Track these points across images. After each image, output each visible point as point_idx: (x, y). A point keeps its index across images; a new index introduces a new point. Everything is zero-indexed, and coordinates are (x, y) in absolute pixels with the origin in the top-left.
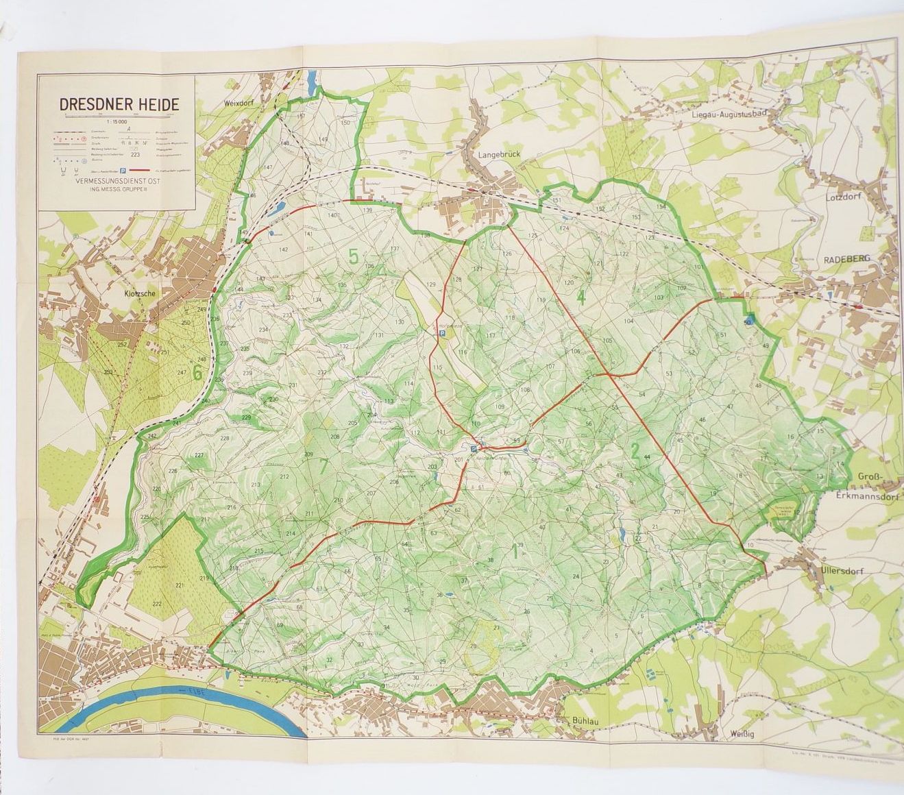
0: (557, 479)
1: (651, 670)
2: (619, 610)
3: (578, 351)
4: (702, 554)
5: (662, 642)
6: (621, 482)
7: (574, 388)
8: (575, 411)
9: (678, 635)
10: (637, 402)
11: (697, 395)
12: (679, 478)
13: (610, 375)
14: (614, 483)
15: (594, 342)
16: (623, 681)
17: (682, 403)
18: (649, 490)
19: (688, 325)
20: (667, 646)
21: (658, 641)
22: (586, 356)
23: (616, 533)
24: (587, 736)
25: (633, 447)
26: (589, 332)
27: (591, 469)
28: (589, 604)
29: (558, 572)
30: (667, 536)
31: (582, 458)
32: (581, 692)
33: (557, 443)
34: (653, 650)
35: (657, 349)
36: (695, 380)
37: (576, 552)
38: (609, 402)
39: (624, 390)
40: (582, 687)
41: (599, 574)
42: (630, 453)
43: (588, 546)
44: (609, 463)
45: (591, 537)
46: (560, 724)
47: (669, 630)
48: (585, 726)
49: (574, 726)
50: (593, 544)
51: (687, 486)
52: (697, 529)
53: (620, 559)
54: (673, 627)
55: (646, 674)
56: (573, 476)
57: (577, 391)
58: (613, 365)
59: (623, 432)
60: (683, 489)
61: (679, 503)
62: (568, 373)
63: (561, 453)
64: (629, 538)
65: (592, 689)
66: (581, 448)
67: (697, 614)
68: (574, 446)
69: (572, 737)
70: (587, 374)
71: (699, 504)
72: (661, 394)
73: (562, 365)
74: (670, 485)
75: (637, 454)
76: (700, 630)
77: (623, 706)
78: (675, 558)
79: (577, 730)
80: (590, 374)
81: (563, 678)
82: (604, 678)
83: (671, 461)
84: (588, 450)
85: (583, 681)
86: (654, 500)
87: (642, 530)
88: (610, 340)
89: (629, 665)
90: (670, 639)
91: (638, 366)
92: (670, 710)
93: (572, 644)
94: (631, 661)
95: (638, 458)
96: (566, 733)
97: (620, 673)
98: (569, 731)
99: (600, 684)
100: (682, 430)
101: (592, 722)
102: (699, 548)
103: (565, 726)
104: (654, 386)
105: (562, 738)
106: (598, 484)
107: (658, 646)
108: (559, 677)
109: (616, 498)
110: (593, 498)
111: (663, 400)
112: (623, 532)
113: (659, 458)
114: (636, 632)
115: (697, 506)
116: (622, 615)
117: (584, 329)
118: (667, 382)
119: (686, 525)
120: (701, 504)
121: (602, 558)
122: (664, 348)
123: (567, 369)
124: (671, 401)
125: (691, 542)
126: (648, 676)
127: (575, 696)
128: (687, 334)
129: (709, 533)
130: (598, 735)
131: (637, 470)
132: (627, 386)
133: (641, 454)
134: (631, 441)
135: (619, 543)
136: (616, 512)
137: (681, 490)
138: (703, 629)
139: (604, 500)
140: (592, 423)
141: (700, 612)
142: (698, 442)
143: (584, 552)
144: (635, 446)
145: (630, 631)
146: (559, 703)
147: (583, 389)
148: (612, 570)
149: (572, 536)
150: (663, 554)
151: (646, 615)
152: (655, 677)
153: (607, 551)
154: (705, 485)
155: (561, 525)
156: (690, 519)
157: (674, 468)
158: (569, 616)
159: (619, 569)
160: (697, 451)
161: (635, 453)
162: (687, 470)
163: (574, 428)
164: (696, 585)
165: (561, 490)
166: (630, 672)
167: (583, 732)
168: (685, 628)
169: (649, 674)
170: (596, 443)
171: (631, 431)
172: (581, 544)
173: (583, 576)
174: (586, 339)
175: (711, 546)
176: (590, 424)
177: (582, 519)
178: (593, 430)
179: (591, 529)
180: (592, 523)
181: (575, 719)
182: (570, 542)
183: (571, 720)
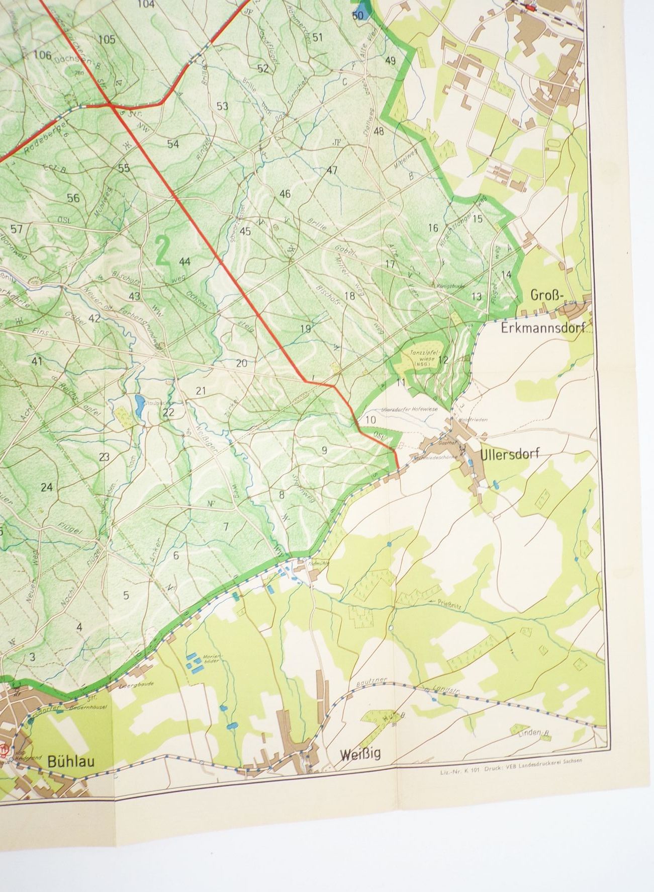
0: (10, 301)
1: (194, 655)
2: (130, 546)
3: (48, 56)
4: (286, 438)
5: (214, 602)
6: (139, 309)
7: (40, 127)
8: (43, 172)
9: (244, 587)
10: (163, 157)
11: (273, 149)
12: (244, 301)
13: (114, 107)
14: (124, 311)
15: (80, 41)
16: (141, 679)
17: (247, 161)
18: (189, 325)
19: (256, 15)
20: (225, 607)
21: (206, 600)
22: (63, 66)
23: (128, 404)
24: (74, 789)
25: (157, 242)
26: (68, 20)
27: (80, 283)
28: (71, 537)
29: (11, 481)
30: (220, 407)
31: (59, 263)
32: (62, 707)
33: (9, 231)
34: (198, 617)
35: (200, 60)
36: (271, 119)
37: (47, 441)
38: (113, 159)
39: (140, 135)
40: (62, 698)
41: (91, 482)
42: (153, 252)
43: (71, 427)
44: (115, 273)
45: (78, 412)
46: (24, 772)
47: (227, 579)
48: (70, 772)
49: (51, 773)
50: (81, 424)
51: (258, 315)
52: (278, 393)
53: (133, 452)
54: (234, 572)
55: (185, 662)
56: (41, 296)
57: (46, 132)
58: (118, 88)
59: (139, 215)
60: (252, 321)
61: (244, 346)
62: (29, 96)
63: (17, 251)
64: (151, 412)
65: (82, 700)
66: (58, 243)
67: (277, 547)
68: (43, 240)
69: (46, 795)
70: (69, 103)
71: (281, 347)
72: (208, 144)
73: (17, 82)
74: (227, 313)
75: (166, 257)
76: (284, 574)
77: (142, 725)
78: (237, 446)
79: (56, 779)
80: (72, 103)
81: (27, 682)
82: (101, 676)
83: (230, 270)
84: (72, 249)
85: (65, 686)
86: (198, 341)
87: (176, 397)
88: (110, 39)
89: (153, 647)
90: (230, 595)
91: (165, 90)
92: (232, 726)
93: (43, 618)
94: (157, 641)
95: (167, 263)
96: (36, 788)
97: (134, 665)
98: (41, 783)
99: (96, 688)
100: (249, 212)
101: (83, 763)
102: (280, 427)
103: (32, 774)
104: (195, 129)
105: (28, 798)
106: (95, 313)
107: (206, 611)
108: (20, 682)
109: (129, 339)
110: (84, 340)
111: (211, 155)
112: (141, 401)
113: (207, 263)
114: (164, 585)
115: (279, 351)
116: (137, 555)
117: (58, 13)
118: (220, 121)
119: (258, 386)
120: (285, 348)
121: (98, 448)
122: (211, 56)
123: (26, 89)
124: (226, 158)
125: (266, 416)
126: (189, 666)
127: (51, 716)
128: (254, 32)
129: (297, 400)
130: (95, 787)
131: (167, 285)
132: (145, 127)
133: (173, 256)
134: (156, 231)
135: (131, 422)
136: (130, 366)
137: (247, 322)
138: (290, 573)
139: (107, 343)
140: (81, 198)
141: (283, 541)
142: (277, 234)
143: (62, 439)
144: (162, 241)
145: (152, 584)
146: (20, 731)
147: (59, 131)
148: (115, 473)
149: (41, 410)
150: (213, 439)
151: (182, 553)
152: (201, 668)
153: (107, 437)
154: (290, 313)
155: (23, 392)
156: (266, 377)
157: (235, 282)
158: (36, 563)
159: (130, 470)
160: (276, 251)
161: (162, 254)
162: (259, 286)
163: (42, 204)
164: (275, 494)
165: (20, 323)
166: (155, 662)
167: (66, 783)
168: (255, 573)
169: (191, 661)
170: (90, 236)
171: (154, 213)
172: (58, 425)
173: (60, 486)
174: (63, 33)
175: (301, 423)
176: (75, 198)
177: (64, 379)
178: (83, 212)
179: (80, 397)
180: (83, 386)
181: (52, 760)
182: (36, 423)
183: (44, 763)
